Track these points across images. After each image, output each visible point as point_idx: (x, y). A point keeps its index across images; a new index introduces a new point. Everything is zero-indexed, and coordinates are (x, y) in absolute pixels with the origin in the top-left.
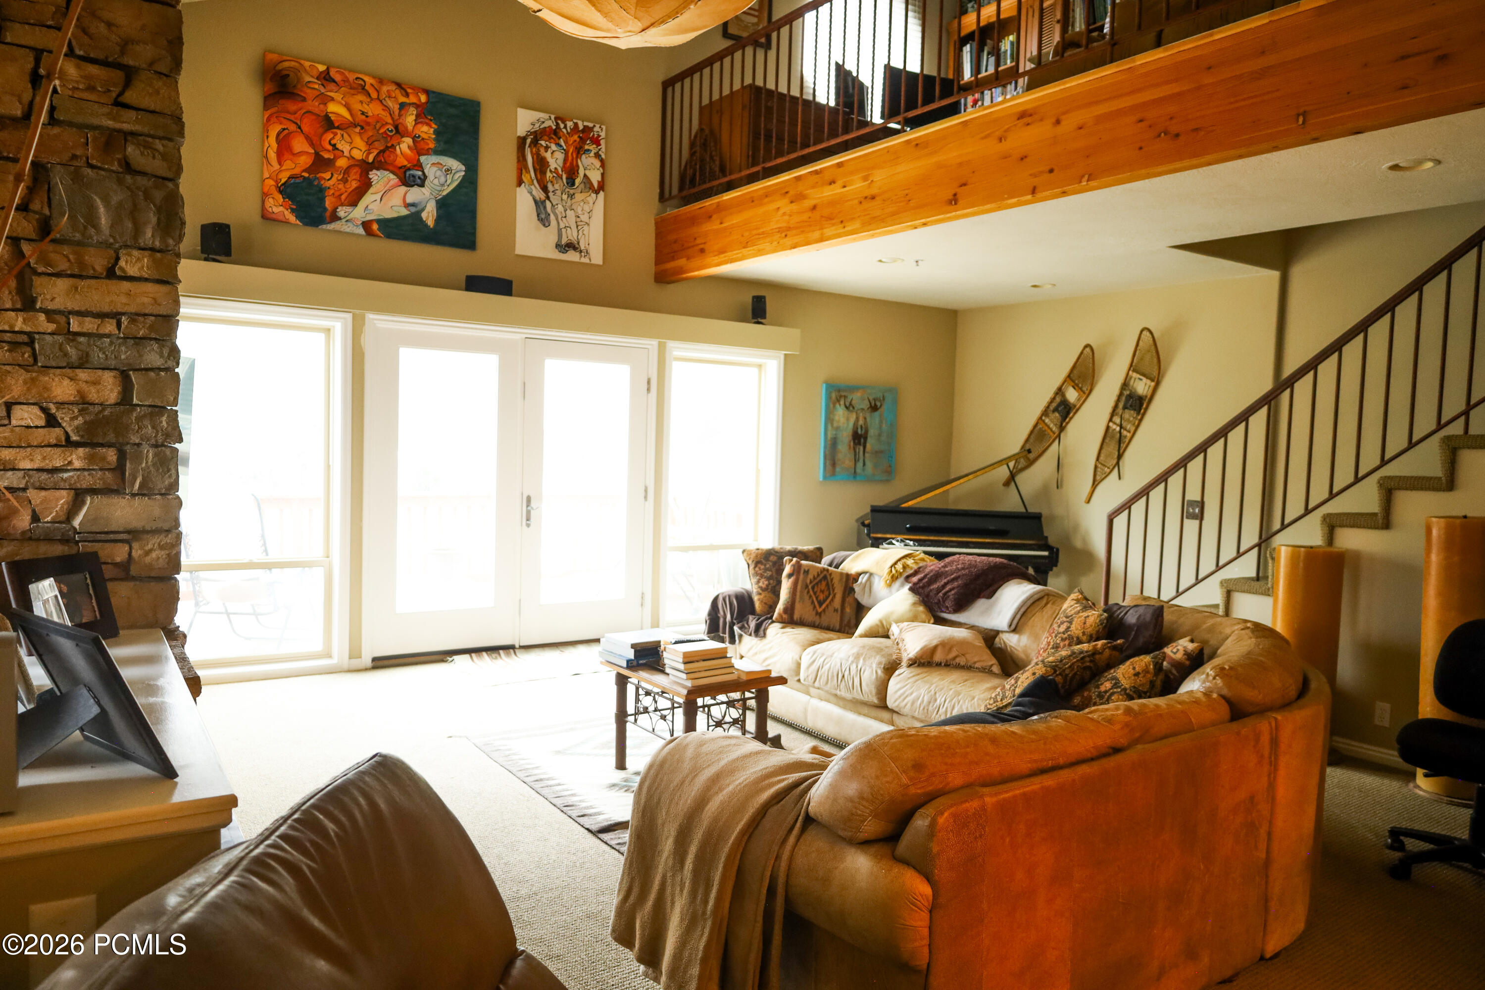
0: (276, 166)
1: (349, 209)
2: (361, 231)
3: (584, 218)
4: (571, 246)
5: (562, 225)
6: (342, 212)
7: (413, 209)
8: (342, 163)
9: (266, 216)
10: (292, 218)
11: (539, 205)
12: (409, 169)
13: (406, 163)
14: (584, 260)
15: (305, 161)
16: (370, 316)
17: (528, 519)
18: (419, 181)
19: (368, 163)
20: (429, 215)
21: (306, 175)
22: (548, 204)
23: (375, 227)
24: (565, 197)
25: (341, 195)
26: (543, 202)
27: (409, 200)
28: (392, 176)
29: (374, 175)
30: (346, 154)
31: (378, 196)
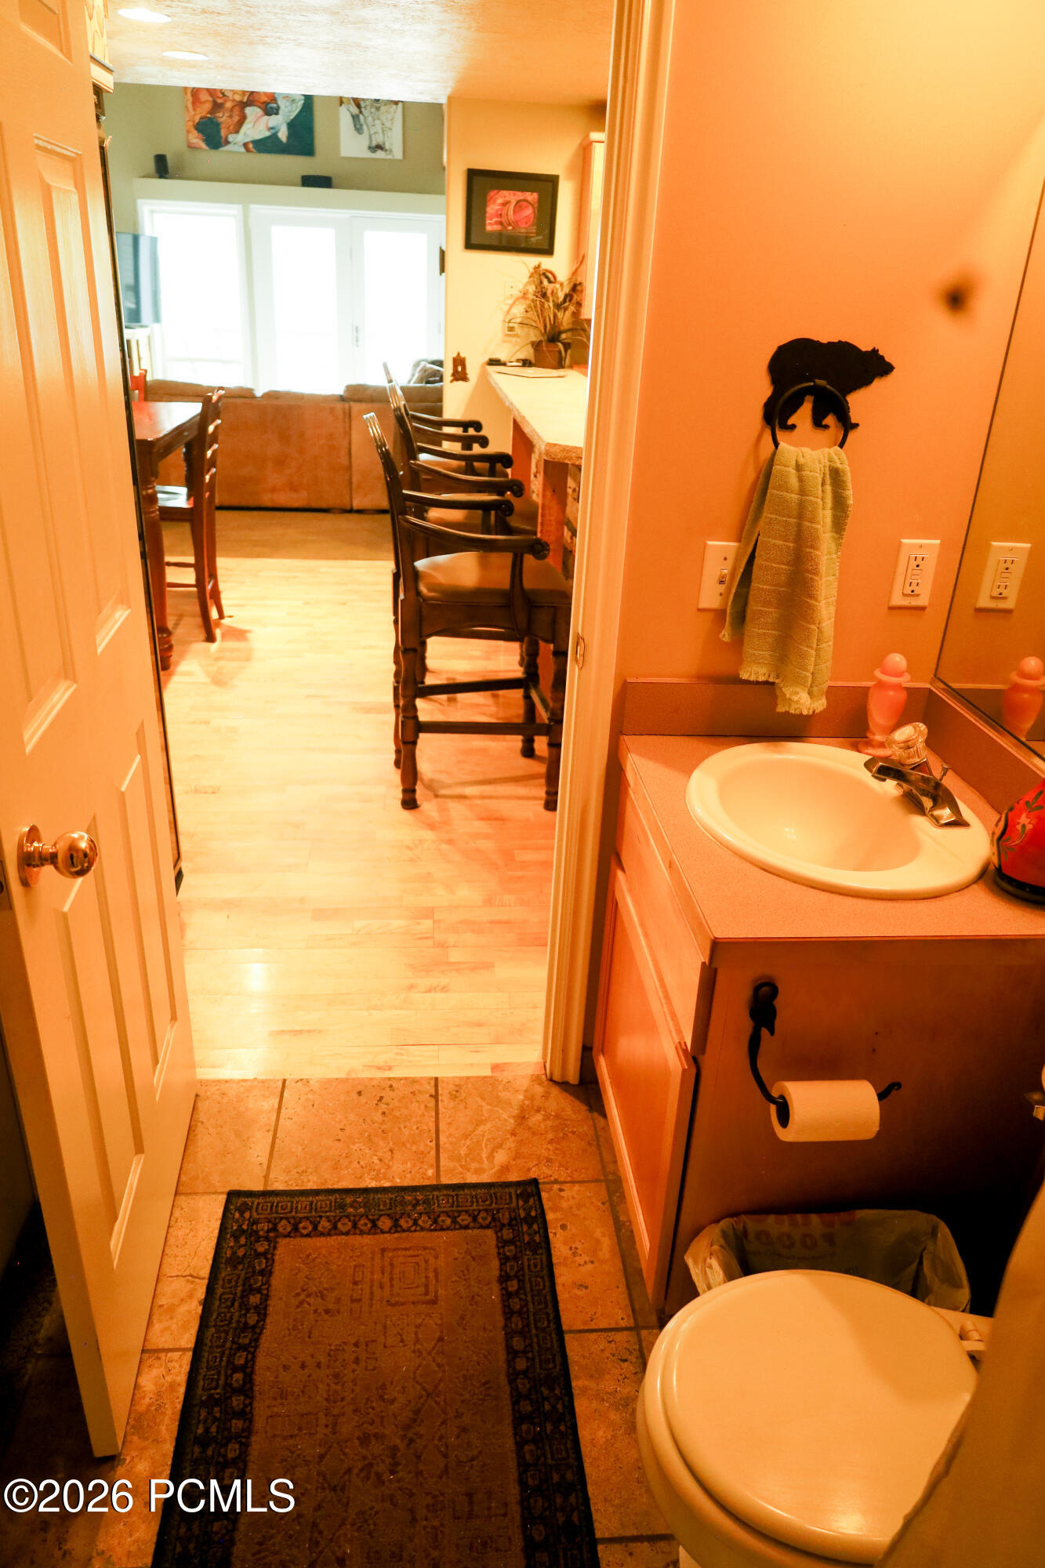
0: (192, 112)
1: (234, 135)
2: (243, 150)
3: (388, 124)
4: (379, 147)
5: (372, 132)
6: (231, 138)
7: (273, 131)
8: (229, 105)
9: (190, 146)
10: (203, 145)
11: (355, 118)
12: (269, 103)
13: (266, 99)
14: (389, 157)
15: (208, 106)
16: (253, 206)
17: (357, 341)
18: (275, 111)
19: (244, 103)
20: (283, 135)
21: (209, 115)
22: (361, 117)
23: (251, 146)
24: (373, 110)
25: (230, 126)
26: (358, 116)
27: (270, 125)
28: (259, 110)
29: (248, 110)
30: (231, 98)
31: (252, 124)
